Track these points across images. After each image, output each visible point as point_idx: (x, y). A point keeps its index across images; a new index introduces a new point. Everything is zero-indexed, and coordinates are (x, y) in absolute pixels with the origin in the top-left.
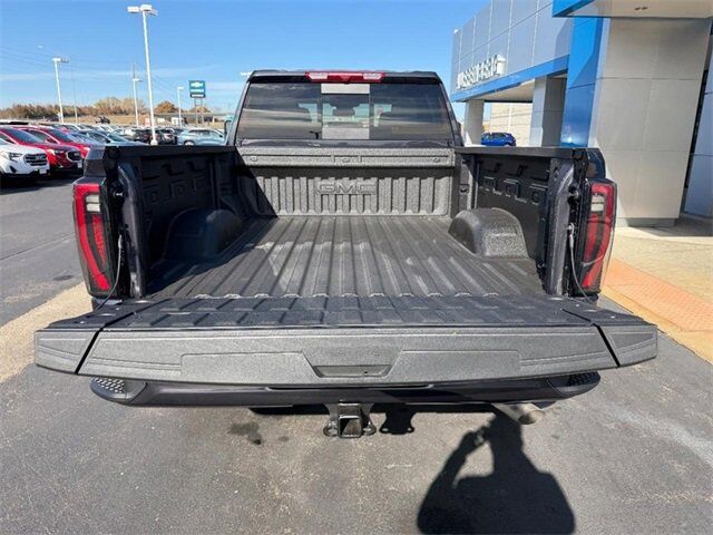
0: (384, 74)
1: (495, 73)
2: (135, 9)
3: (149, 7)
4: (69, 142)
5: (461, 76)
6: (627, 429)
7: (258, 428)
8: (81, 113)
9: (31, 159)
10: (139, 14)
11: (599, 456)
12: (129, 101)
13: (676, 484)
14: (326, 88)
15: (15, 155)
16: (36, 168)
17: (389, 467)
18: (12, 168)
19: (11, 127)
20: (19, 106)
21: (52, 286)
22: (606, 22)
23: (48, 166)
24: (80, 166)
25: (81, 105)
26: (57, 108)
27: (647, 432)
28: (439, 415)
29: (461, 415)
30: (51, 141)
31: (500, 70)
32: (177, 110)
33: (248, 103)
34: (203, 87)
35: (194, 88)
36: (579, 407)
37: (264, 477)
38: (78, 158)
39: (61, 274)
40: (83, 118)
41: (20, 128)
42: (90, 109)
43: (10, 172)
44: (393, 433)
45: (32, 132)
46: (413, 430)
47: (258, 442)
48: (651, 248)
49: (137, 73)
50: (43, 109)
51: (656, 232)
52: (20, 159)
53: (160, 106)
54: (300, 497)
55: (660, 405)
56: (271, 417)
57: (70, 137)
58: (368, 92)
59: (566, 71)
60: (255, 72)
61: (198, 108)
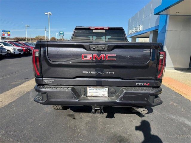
0: (109, 27)
1: (139, 30)
2: (47, 13)
3: (50, 13)
4: (28, 46)
5: (130, 31)
6: (172, 119)
7: (74, 115)
8: (32, 39)
9: (19, 50)
10: (48, 14)
11: (164, 125)
12: (44, 37)
13: (185, 133)
14: (94, 31)
15: (15, 49)
16: (20, 52)
17: (108, 126)
18: (14, 52)
19: (14, 42)
20: (16, 38)
21: (23, 81)
22: (168, 16)
23: (23, 52)
24: (31, 52)
25: (32, 38)
26: (26, 38)
27: (177, 120)
28: (122, 114)
29: (127, 114)
30: (24, 46)
31: (141, 29)
32: (56, 39)
33: (74, 35)
34: (63, 33)
35: (61, 33)
36: (159, 114)
37: (75, 127)
38: (31, 50)
39: (25, 78)
40: (32, 41)
41: (17, 42)
42: (34, 39)
43: (14, 53)
44: (109, 118)
45: (19, 43)
46: (114, 117)
47: (74, 119)
48: (181, 76)
49: (46, 30)
50: (22, 39)
51: (183, 71)
52: (16, 50)
53: (52, 38)
54: (84, 132)
55: (181, 114)
56: (78, 113)
57: (29, 45)
58: (105, 32)
59: (158, 29)
60: (77, 27)
61: (61, 39)
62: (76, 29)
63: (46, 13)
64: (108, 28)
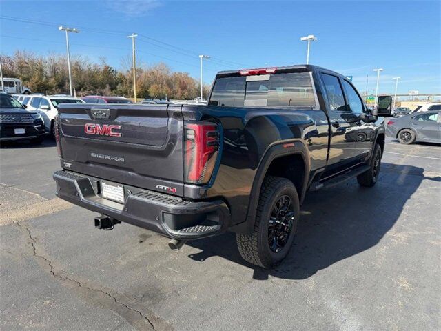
0: (276, 68)
14: (249, 79)
58: (269, 79)
62: (219, 76)
63: (303, 39)
64: (273, 71)
